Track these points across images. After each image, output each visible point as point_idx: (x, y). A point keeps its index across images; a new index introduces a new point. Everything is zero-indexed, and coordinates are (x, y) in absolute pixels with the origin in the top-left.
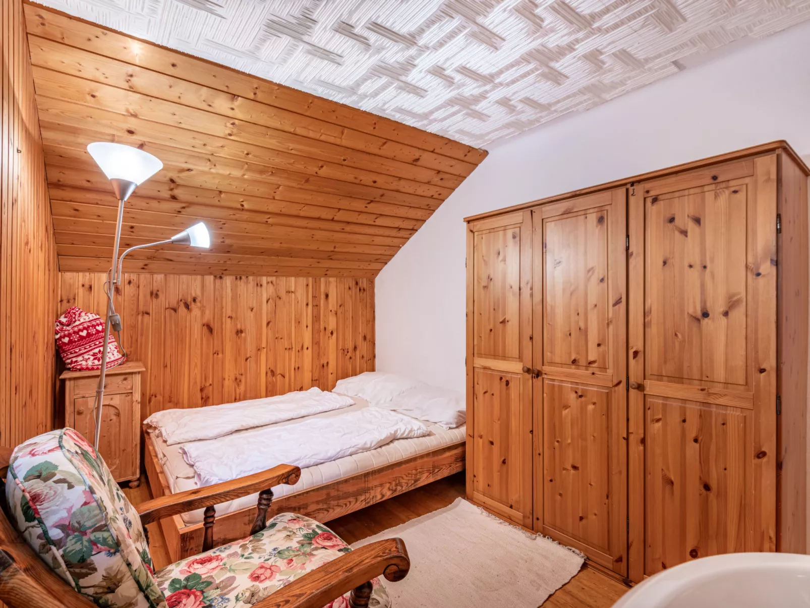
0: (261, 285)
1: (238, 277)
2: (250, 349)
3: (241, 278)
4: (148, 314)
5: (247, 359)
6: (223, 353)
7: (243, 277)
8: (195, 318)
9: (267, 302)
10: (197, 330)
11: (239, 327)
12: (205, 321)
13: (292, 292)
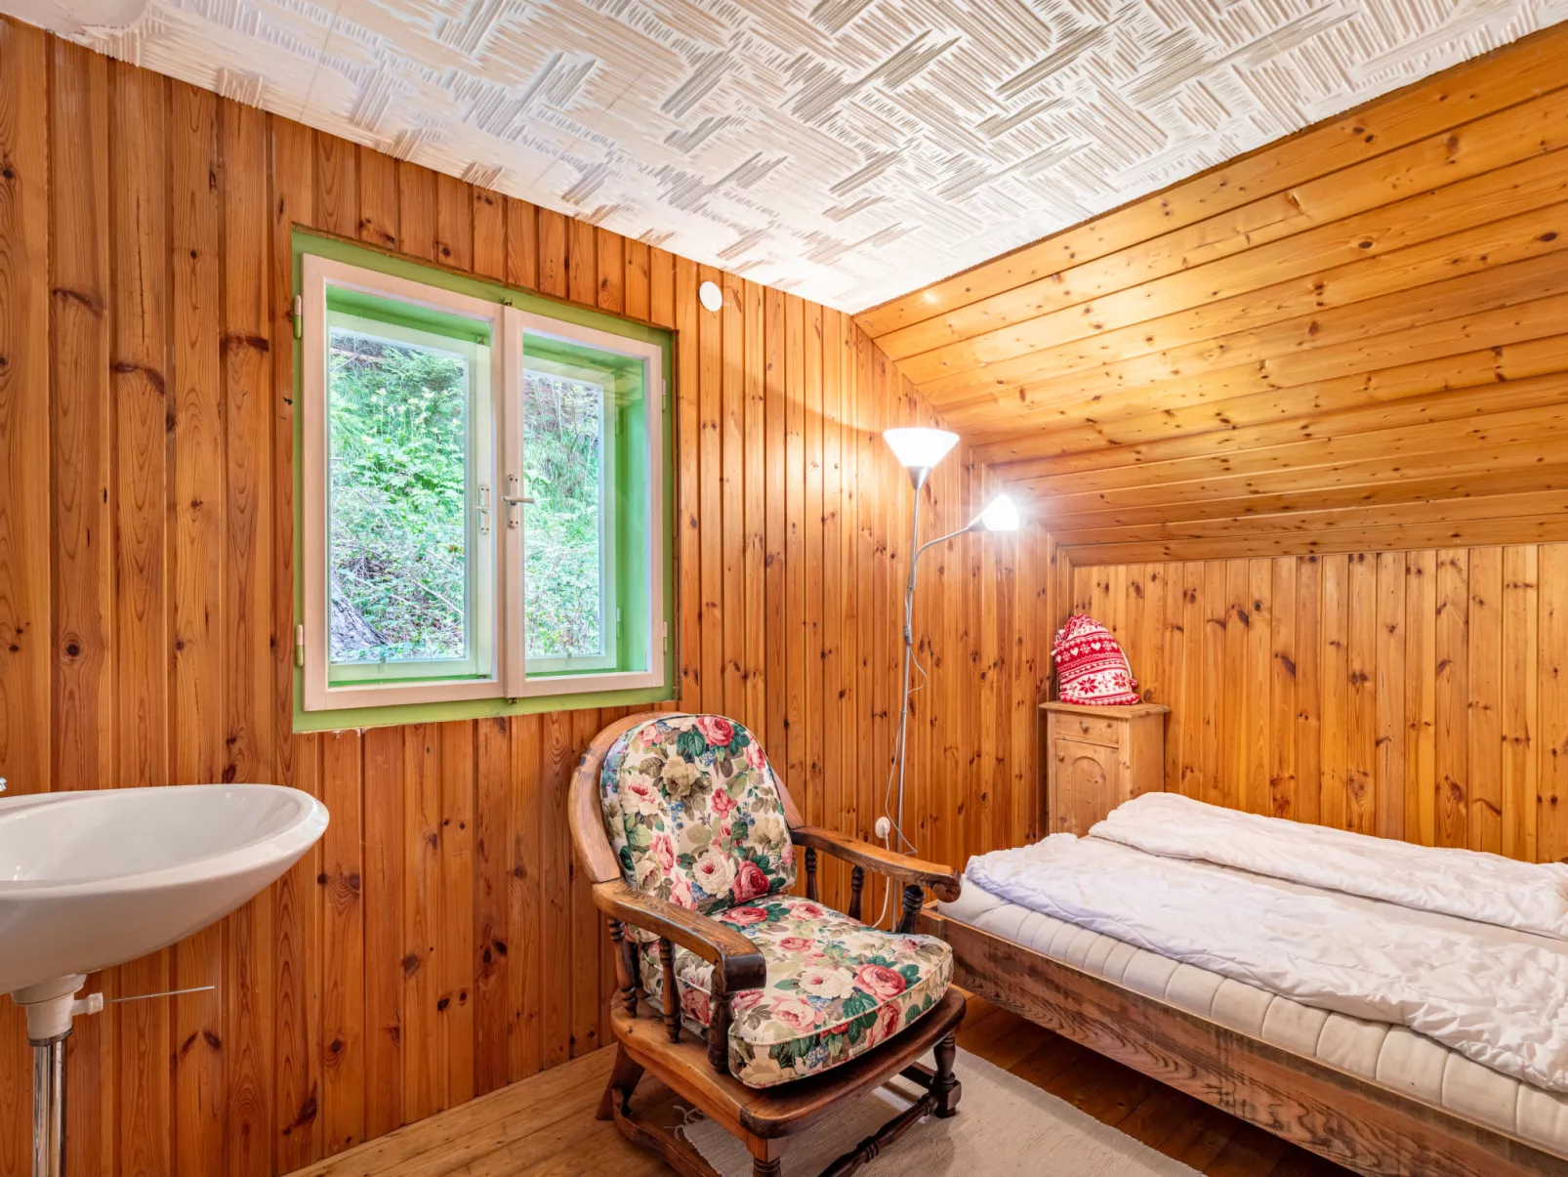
0: (1419, 572)
1: (1356, 556)
2: (1389, 720)
3: (1361, 557)
4: (1180, 629)
5: (1378, 743)
6: (1319, 718)
7: (1370, 557)
8: (1260, 642)
9: (1438, 612)
10: (1262, 666)
11: (1356, 666)
12: (1279, 647)
13: (1527, 586)
